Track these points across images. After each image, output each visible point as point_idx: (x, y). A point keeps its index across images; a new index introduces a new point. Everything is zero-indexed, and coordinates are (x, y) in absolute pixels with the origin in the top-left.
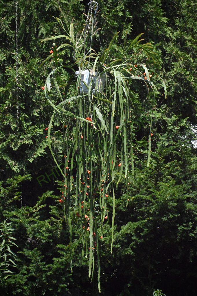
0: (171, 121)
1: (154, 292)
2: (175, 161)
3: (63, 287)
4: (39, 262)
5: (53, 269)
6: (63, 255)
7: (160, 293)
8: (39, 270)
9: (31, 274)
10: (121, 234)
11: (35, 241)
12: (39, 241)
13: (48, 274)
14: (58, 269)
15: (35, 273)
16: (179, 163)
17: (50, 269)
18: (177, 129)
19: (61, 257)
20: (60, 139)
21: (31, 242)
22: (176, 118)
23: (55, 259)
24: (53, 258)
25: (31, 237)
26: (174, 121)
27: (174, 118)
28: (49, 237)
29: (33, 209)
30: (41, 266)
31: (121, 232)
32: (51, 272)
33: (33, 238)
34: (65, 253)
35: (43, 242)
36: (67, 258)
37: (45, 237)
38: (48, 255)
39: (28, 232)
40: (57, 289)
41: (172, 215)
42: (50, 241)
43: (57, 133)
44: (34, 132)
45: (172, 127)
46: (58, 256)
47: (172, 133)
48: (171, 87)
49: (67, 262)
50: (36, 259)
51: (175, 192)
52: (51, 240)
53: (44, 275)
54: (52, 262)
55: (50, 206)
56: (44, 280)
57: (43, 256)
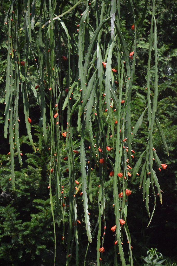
0: (161, 51)
1: (148, 252)
2: (170, 97)
3: (42, 248)
4: (14, 220)
5: (30, 228)
6: (41, 211)
7: (154, 253)
8: (14, 229)
9: (5, 233)
10: (110, 184)
11: (9, 195)
12: (14, 195)
13: (25, 233)
14: (36, 227)
15: (10, 233)
16: (175, 100)
17: (27, 227)
18: (169, 60)
19: (40, 213)
20: (34, 75)
21: (4, 196)
22: (167, 48)
23: (33, 215)
24: (30, 214)
25: (4, 191)
26: (164, 51)
27: (163, 48)
28: (26, 191)
29: (7, 157)
30: (17, 225)
31: (110, 182)
32: (28, 232)
33: (8, 192)
34: (45, 208)
35: (19, 196)
36: (47, 214)
37: (21, 190)
38: (25, 210)
39: (2, 185)
40: (35, 251)
41: (169, 161)
42: (27, 195)
43: (31, 68)
44: (4, 67)
45: (162, 58)
46: (37, 211)
47: (163, 65)
48: (160, 14)
49: (48, 219)
50: (10, 216)
51: (172, 134)
52: (29, 194)
53: (20, 235)
54: (29, 219)
55: (26, 154)
56: (20, 241)
57: (19, 213)
